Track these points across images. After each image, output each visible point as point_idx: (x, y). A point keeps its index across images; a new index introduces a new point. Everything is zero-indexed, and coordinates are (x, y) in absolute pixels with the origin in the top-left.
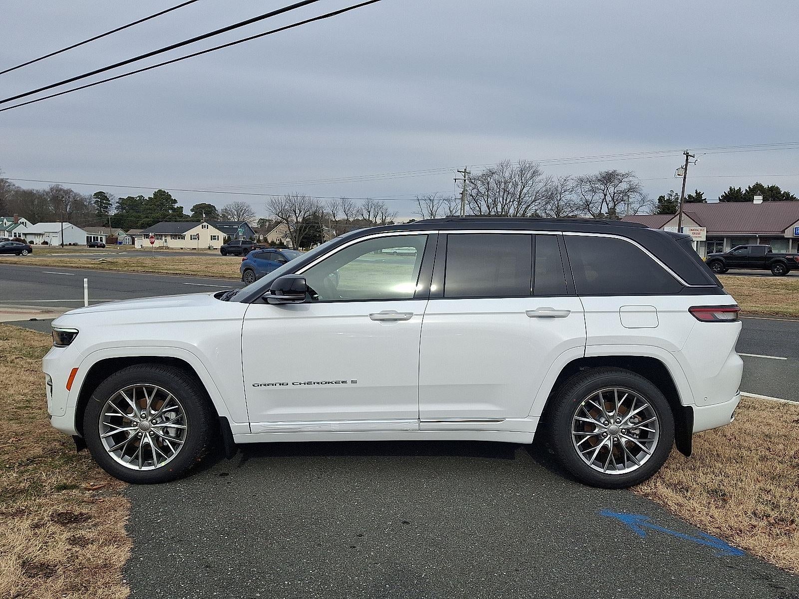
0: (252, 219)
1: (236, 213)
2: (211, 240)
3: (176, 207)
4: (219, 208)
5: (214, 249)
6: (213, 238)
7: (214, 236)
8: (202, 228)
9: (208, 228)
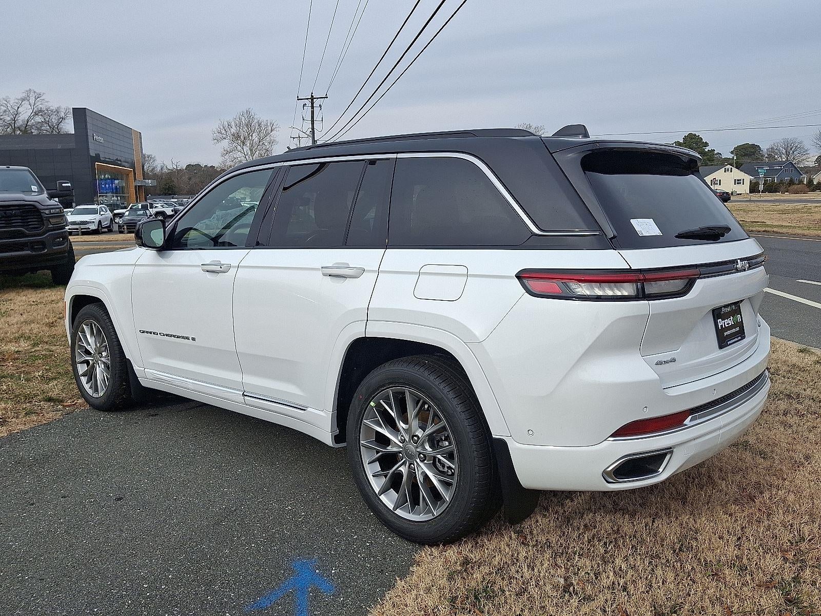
0: (804, 157)
1: (784, 151)
2: (735, 184)
3: (706, 150)
4: (764, 147)
5: (738, 194)
6: (738, 182)
7: (738, 180)
8: (725, 172)
9: (731, 171)
